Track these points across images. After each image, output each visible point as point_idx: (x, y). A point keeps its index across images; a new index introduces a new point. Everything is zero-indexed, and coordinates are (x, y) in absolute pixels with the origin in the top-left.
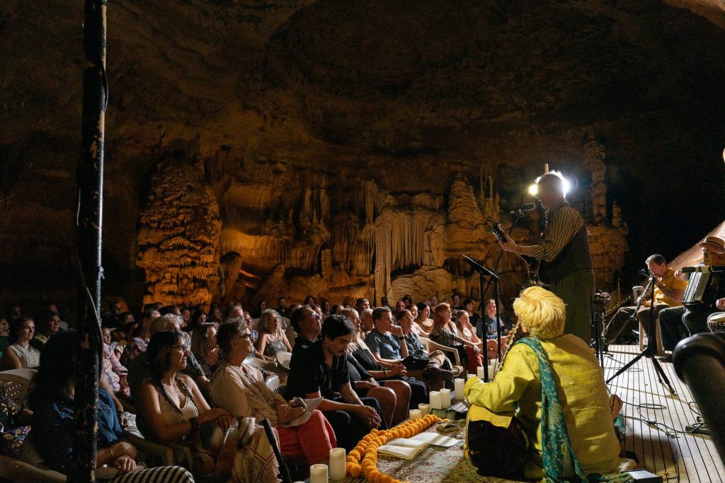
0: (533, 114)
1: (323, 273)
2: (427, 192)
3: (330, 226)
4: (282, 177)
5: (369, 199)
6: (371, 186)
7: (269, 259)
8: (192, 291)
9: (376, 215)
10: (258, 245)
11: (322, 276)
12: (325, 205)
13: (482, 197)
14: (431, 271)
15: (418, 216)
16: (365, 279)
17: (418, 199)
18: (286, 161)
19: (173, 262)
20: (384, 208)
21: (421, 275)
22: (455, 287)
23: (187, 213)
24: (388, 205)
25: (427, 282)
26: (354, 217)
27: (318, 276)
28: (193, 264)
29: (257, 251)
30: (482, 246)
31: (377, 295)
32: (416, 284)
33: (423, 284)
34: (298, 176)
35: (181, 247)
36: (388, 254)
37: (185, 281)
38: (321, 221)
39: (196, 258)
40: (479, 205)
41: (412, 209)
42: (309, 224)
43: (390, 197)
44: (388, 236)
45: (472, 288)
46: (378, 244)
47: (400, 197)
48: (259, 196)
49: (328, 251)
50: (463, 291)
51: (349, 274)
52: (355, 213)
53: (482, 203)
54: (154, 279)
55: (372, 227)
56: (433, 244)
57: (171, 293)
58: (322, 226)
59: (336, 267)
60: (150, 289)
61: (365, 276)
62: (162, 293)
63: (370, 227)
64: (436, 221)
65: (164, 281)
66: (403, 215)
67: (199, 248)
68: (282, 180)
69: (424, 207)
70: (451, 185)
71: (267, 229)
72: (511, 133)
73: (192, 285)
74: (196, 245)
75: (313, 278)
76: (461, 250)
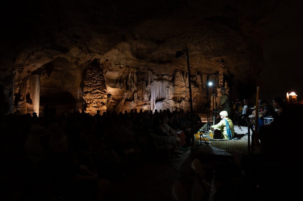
0: (203, 52)
1: (135, 101)
2: (167, 75)
3: (137, 85)
4: (122, 69)
5: (149, 77)
6: (150, 72)
7: (118, 96)
8: (101, 106)
9: (151, 82)
10: (114, 91)
11: (134, 102)
12: (135, 79)
13: (185, 77)
14: (168, 101)
15: (164, 83)
16: (147, 103)
17: (165, 77)
18: (124, 64)
19: (96, 97)
20: (154, 80)
21: (165, 102)
22: (176, 105)
23: (100, 82)
24: (155, 79)
25: (167, 104)
26: (144, 83)
27: (133, 101)
28: (102, 98)
29: (114, 93)
30: (184, 93)
31: (151, 108)
32: (163, 104)
33: (165, 104)
34: (127, 69)
35: (98, 93)
36: (155, 95)
37: (99, 103)
38: (134, 84)
39: (103, 96)
40: (184, 80)
41: (162, 80)
42: (130, 84)
43: (156, 76)
44: (155, 89)
45: (181, 106)
46: (152, 91)
47: (159, 76)
48: (115, 75)
49: (136, 93)
50: (178, 107)
51: (143, 101)
52: (145, 81)
53: (185, 79)
54: (89, 102)
55: (150, 86)
56: (169, 92)
57: (95, 107)
58: (134, 85)
59: (139, 99)
60: (88, 105)
62: (92, 107)
63: (149, 86)
64: (170, 85)
65: (93, 103)
66: (160, 82)
67: (104, 93)
68: (122, 70)
69: (167, 80)
70: (175, 73)
71: (117, 86)
72: (195, 58)
73: (101, 104)
74: (103, 92)
75: (132, 102)
76: (178, 94)
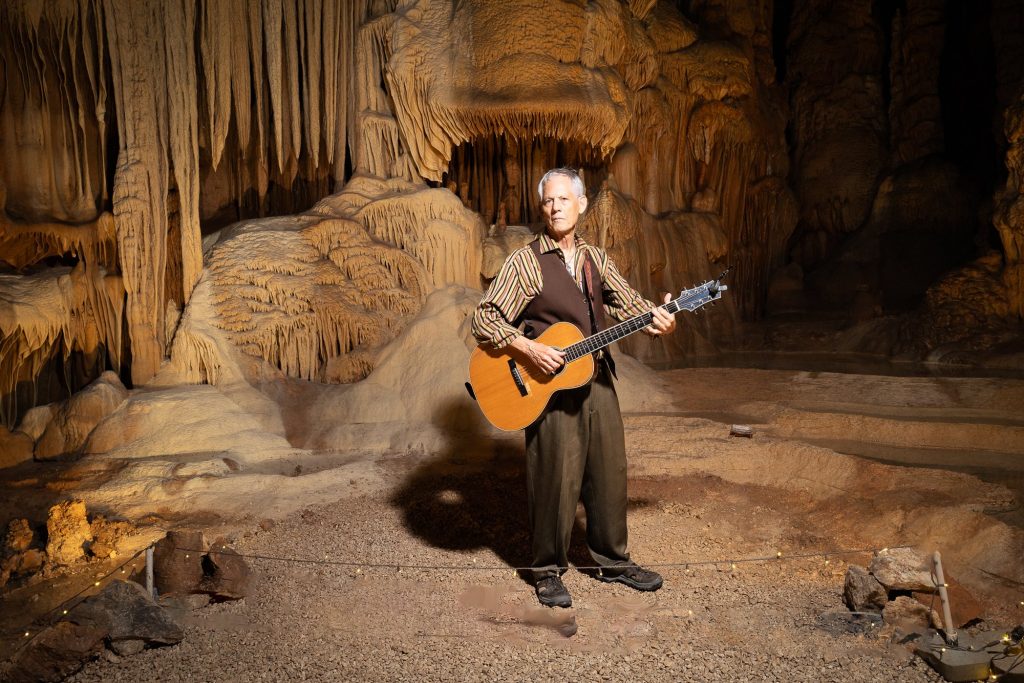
14: (394, 201)
16: (68, 239)
21: (345, 218)
25: (379, 249)
31: (136, 315)
32: (325, 259)
33: (355, 258)
56: (401, 74)
61: (71, 223)
76: (538, 95)
